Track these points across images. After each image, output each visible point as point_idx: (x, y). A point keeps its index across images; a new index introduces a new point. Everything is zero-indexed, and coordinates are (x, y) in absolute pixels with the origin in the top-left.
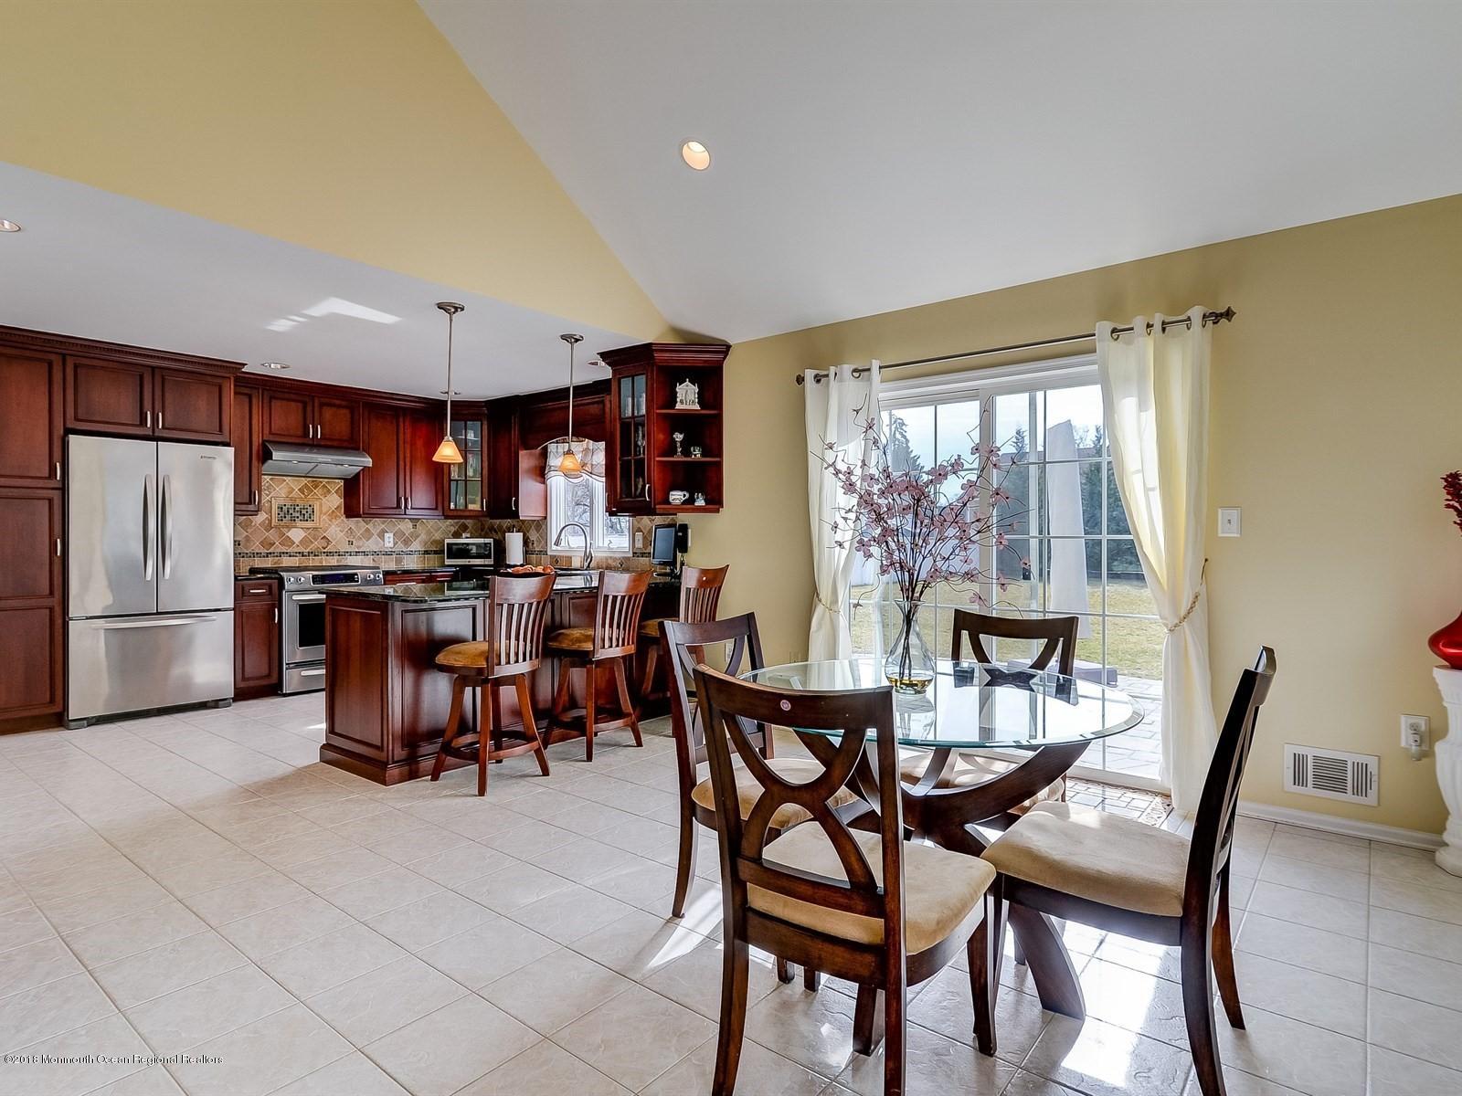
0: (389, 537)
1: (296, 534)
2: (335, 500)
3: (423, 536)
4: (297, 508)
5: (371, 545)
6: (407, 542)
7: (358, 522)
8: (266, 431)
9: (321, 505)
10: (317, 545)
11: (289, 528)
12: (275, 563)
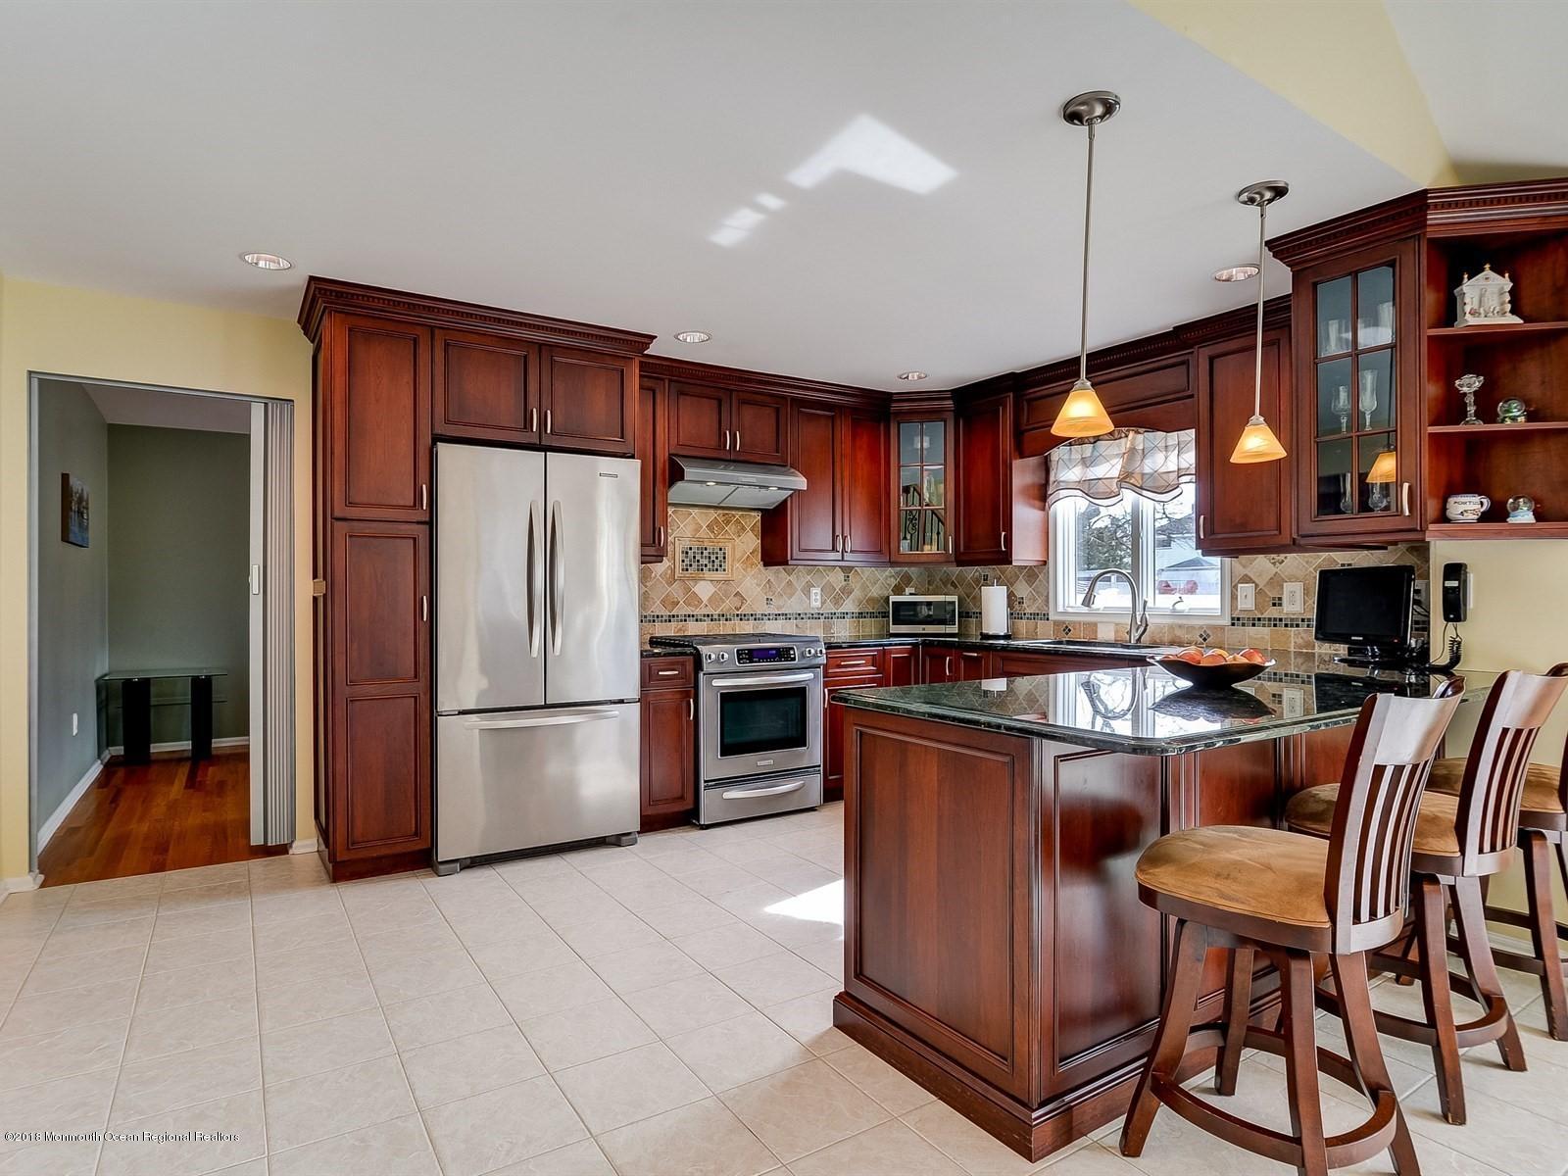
0: (816, 592)
1: (704, 590)
2: (751, 542)
3: (857, 593)
4: (706, 553)
5: (793, 605)
6: (837, 601)
7: (778, 572)
8: (674, 441)
9: (734, 548)
10: (728, 605)
11: (696, 580)
12: (680, 630)
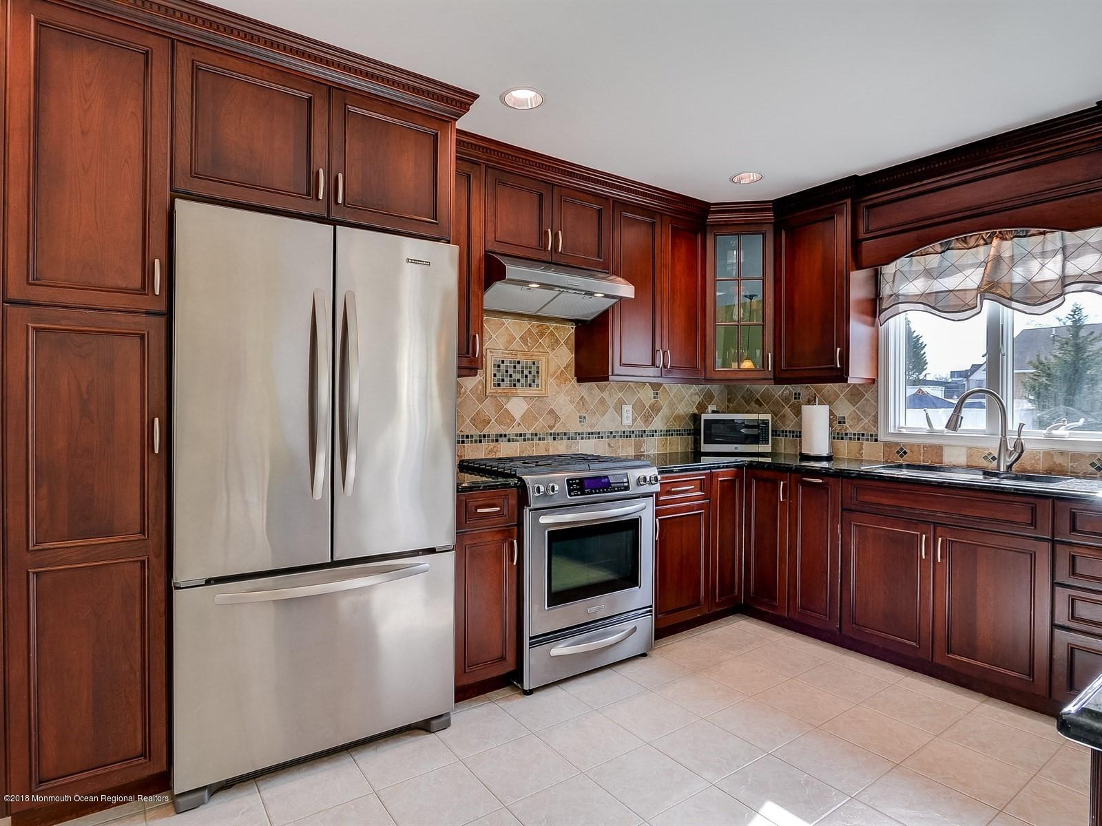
0: (627, 409)
1: (517, 407)
2: (564, 356)
3: (665, 410)
4: (519, 367)
5: (606, 423)
6: (647, 419)
7: (590, 389)
8: (490, 236)
9: (547, 362)
10: (540, 425)
11: (508, 396)
12: (491, 451)
